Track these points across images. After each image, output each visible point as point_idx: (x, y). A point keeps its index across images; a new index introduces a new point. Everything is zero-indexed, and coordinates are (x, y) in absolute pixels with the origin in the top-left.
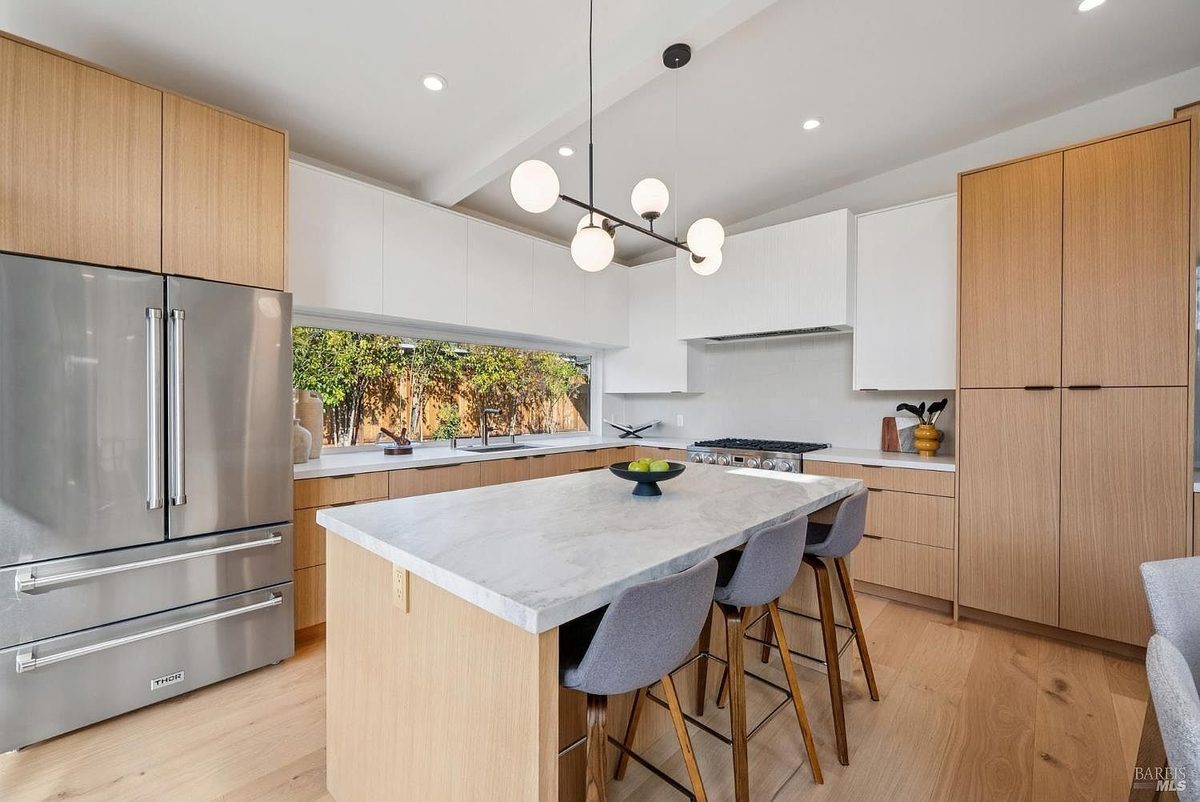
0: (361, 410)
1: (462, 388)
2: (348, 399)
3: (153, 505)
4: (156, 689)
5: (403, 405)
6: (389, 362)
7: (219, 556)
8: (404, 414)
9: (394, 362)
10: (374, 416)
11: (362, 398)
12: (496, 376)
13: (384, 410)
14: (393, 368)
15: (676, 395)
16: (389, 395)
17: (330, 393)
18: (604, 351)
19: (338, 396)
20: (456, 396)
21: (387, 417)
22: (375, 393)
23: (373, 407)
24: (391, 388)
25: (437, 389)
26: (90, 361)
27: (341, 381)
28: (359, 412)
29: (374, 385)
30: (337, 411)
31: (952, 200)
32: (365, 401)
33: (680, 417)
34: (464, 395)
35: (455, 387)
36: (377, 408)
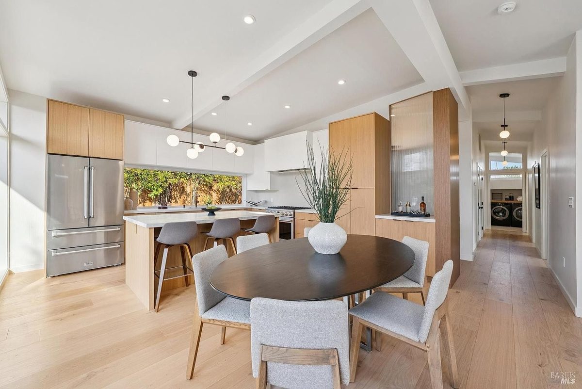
0: (170, 197)
1: (214, 188)
2: (164, 193)
3: (86, 217)
4: (86, 266)
5: (188, 195)
6: (181, 177)
7: (105, 232)
8: (189, 199)
9: (183, 178)
10: (176, 200)
11: (171, 192)
12: (226, 183)
13: (180, 197)
14: (182, 180)
15: (267, 191)
16: (183, 190)
17: (157, 190)
18: (247, 175)
19: (160, 191)
20: (211, 192)
21: (182, 200)
22: (176, 190)
23: (176, 196)
24: (183, 188)
25: (203, 189)
26: (66, 177)
27: (161, 186)
28: (170, 198)
29: (176, 187)
30: (160, 198)
31: (327, 131)
32: (172, 193)
33: (272, 199)
34: (215, 191)
35: (211, 188)
36: (177, 196)
